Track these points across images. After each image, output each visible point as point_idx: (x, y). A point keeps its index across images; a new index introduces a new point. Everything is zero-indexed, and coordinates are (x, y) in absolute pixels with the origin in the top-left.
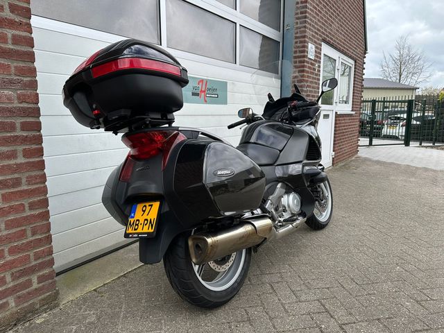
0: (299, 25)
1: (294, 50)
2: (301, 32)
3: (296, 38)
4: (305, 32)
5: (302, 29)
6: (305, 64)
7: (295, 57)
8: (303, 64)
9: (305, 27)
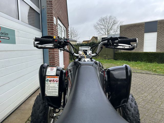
0: (49, 7)
1: (47, 19)
2: (50, 11)
3: (48, 13)
4: (52, 11)
5: (51, 10)
6: (53, 26)
7: (48, 22)
8: (52, 26)
9: (52, 9)
